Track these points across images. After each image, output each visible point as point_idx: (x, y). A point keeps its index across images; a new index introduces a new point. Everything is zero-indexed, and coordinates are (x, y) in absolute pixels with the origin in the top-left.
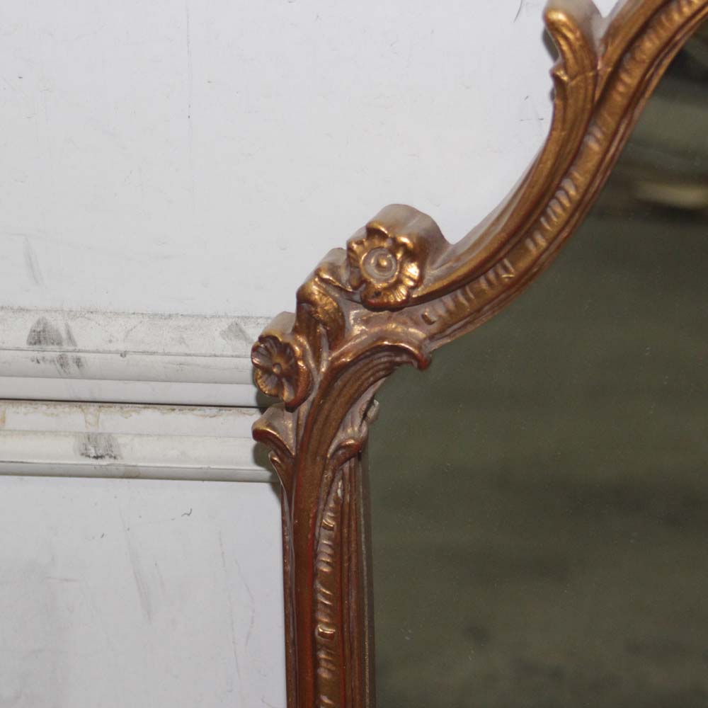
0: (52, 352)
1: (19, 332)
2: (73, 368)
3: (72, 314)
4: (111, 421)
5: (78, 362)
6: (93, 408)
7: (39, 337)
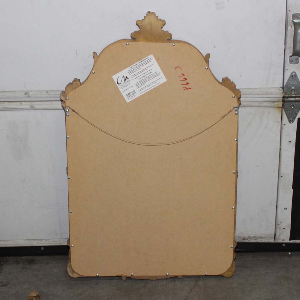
0: (27, 95)
1: (23, 93)
2: (29, 97)
3: (29, 91)
4: (33, 103)
5: (30, 96)
6: (31, 102)
7: (26, 93)
